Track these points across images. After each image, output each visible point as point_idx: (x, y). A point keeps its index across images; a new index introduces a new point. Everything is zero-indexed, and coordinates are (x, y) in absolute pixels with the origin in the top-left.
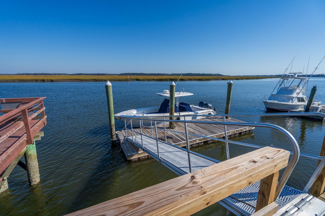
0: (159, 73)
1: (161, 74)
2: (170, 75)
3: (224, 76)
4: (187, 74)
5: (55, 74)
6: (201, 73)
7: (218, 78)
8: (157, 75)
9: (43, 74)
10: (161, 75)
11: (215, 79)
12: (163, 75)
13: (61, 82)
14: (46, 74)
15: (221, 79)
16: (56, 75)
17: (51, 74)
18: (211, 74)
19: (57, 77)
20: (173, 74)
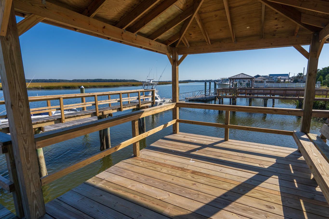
0: (52, 79)
1: (56, 80)
2: (70, 81)
3: (140, 82)
4: (96, 80)
6: (113, 79)
7: (127, 85)
8: (48, 81)
10: (56, 82)
11: (124, 85)
12: (59, 82)
15: (131, 85)
18: (125, 80)
20: (75, 80)
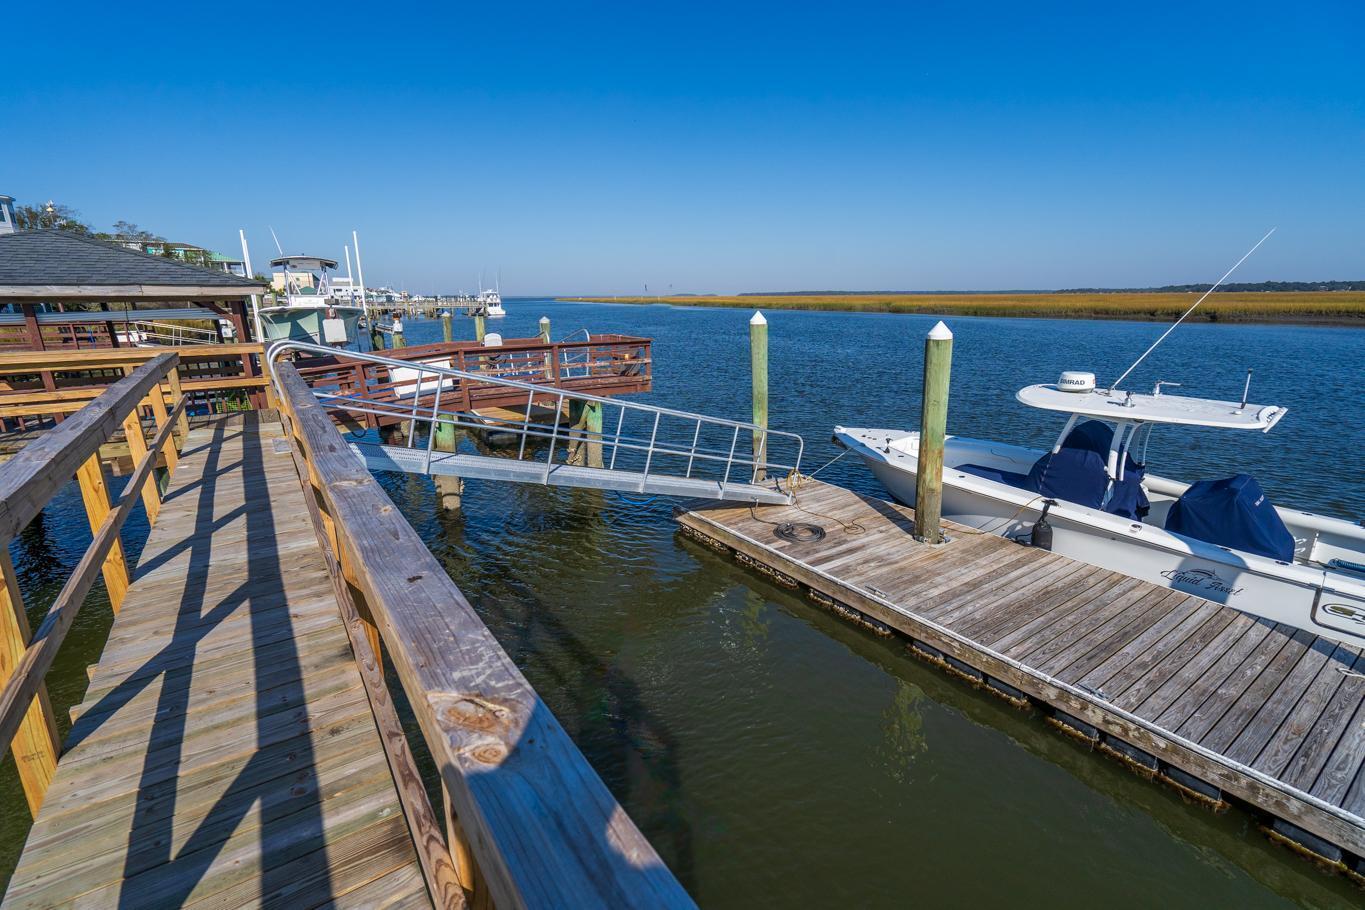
5: (1333, 286)
9: (1269, 286)
13: (1257, 322)
14: (1285, 287)
16: (1338, 289)
17: (1312, 287)
19: (1252, 301)
